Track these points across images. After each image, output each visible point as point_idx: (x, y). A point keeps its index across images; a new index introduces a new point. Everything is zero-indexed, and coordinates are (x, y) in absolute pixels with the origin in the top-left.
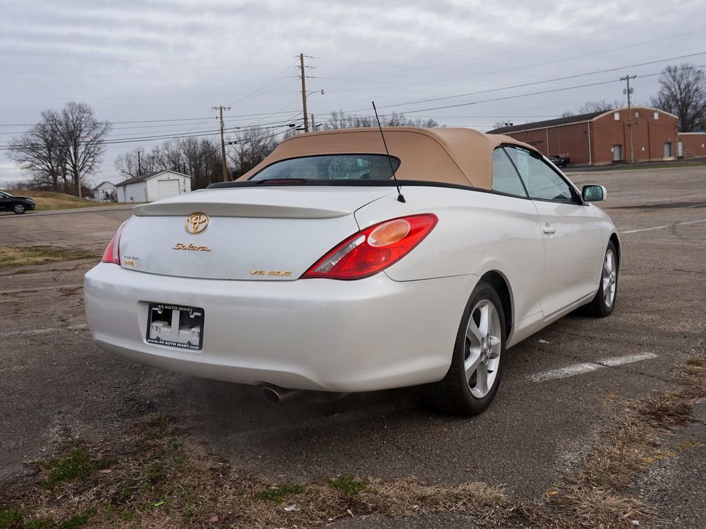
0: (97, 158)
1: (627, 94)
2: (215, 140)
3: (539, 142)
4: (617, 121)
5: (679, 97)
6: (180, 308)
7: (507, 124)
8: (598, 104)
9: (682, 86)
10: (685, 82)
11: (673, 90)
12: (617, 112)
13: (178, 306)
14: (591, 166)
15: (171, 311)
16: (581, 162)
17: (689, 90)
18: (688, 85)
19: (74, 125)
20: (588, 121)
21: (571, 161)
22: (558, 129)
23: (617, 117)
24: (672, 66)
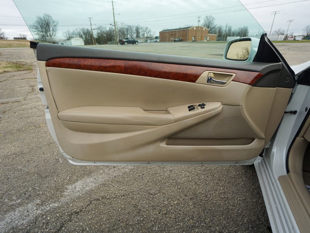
0: (56, 32)
1: (198, 22)
2: (90, 29)
3: (175, 34)
4: (195, 30)
5: (208, 24)
9: (209, 22)
12: (195, 27)
16: (185, 41)
18: (210, 21)
19: (48, 21)
20: (188, 29)
22: (180, 31)
24: (207, 15)
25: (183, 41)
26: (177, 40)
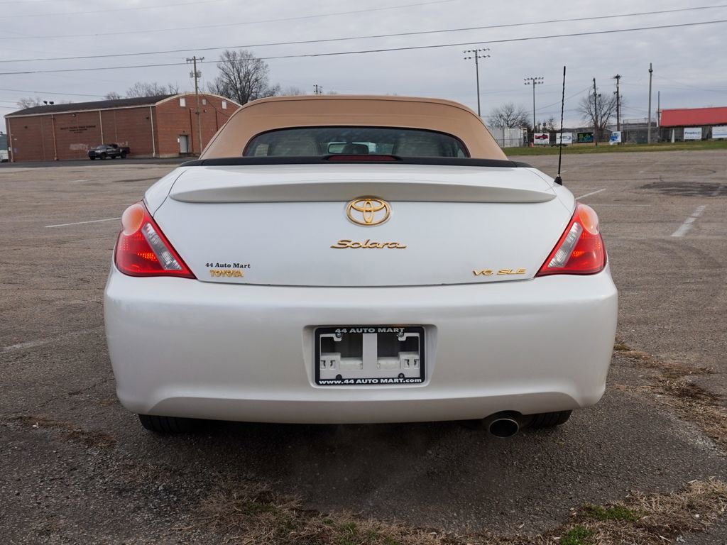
1: (194, 78)
3: (90, 127)
4: (183, 107)
5: (238, 86)
6: (379, 330)
7: (46, 102)
8: (150, 86)
9: (242, 75)
10: (243, 70)
11: (232, 78)
12: (182, 97)
13: (376, 327)
14: (155, 158)
15: (360, 336)
16: (145, 153)
17: (248, 79)
18: (248, 73)
20: (152, 105)
21: (131, 151)
22: (114, 112)
23: (183, 103)
24: (231, 51)
25: (134, 154)
26: (104, 154)
